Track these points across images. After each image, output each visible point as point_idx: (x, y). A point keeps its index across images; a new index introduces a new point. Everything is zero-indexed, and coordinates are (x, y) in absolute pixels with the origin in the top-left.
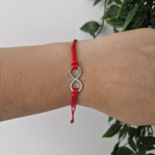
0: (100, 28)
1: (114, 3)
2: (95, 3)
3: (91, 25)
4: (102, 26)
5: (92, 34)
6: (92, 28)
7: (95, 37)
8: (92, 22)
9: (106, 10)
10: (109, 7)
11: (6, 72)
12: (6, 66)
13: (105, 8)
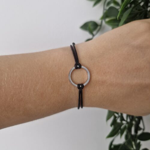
0: (99, 27)
1: (112, 5)
2: (95, 4)
3: (90, 25)
4: (101, 25)
5: (91, 32)
6: (92, 27)
7: (93, 35)
8: (91, 22)
9: (105, 11)
10: (107, 8)
11: (6, 79)
12: (6, 74)
13: (104, 9)
